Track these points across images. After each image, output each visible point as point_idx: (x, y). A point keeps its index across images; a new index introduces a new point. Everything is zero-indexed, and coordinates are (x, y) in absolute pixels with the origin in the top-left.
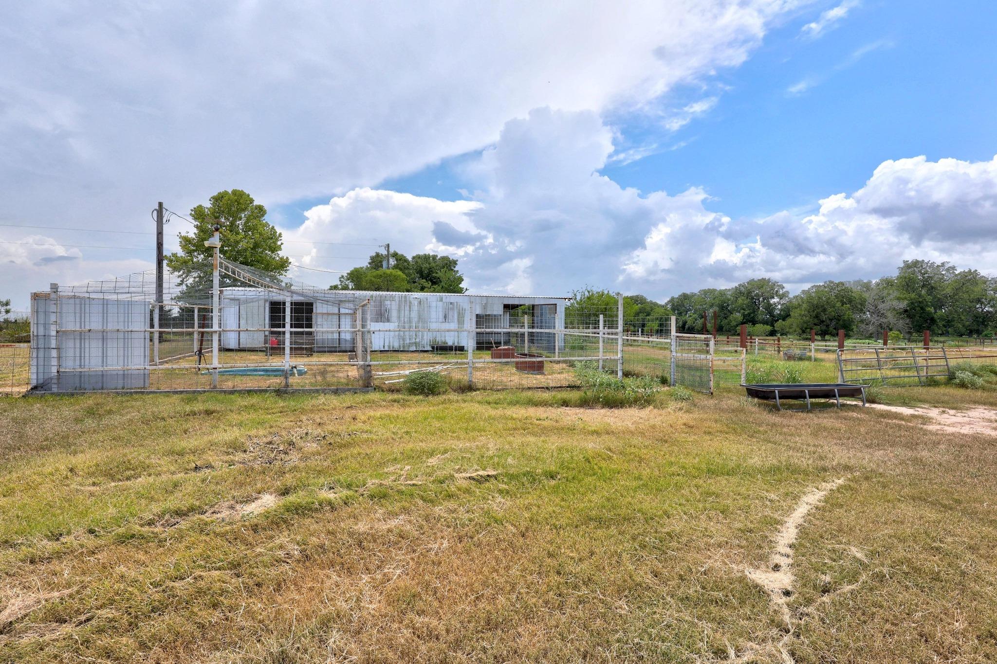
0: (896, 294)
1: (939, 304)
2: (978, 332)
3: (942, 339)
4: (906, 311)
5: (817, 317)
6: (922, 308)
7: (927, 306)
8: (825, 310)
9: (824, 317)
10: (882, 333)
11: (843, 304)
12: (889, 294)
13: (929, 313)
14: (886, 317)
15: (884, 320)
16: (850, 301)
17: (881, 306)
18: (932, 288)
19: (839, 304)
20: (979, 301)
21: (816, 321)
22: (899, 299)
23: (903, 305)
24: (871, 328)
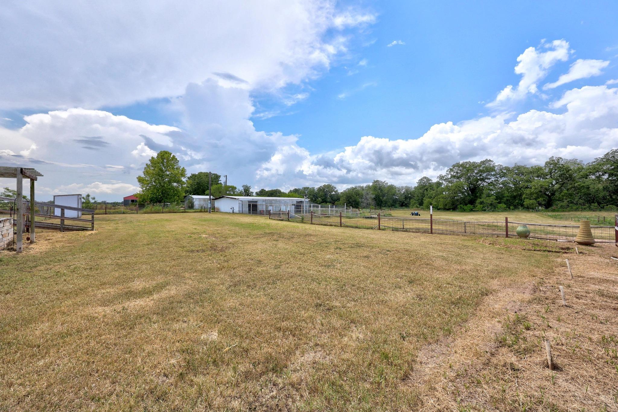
0: (372, 192)
1: (384, 196)
2: (394, 205)
3: (384, 208)
4: (374, 198)
5: (348, 200)
6: (379, 198)
7: (380, 197)
8: (351, 198)
9: (351, 200)
10: (368, 206)
11: (356, 196)
12: (370, 192)
13: (381, 199)
14: (369, 200)
15: (368, 202)
16: (359, 195)
17: (367, 196)
18: (382, 190)
19: (355, 196)
20: (394, 195)
21: (348, 202)
22: (372, 194)
23: (373, 196)
24: (365, 205)
